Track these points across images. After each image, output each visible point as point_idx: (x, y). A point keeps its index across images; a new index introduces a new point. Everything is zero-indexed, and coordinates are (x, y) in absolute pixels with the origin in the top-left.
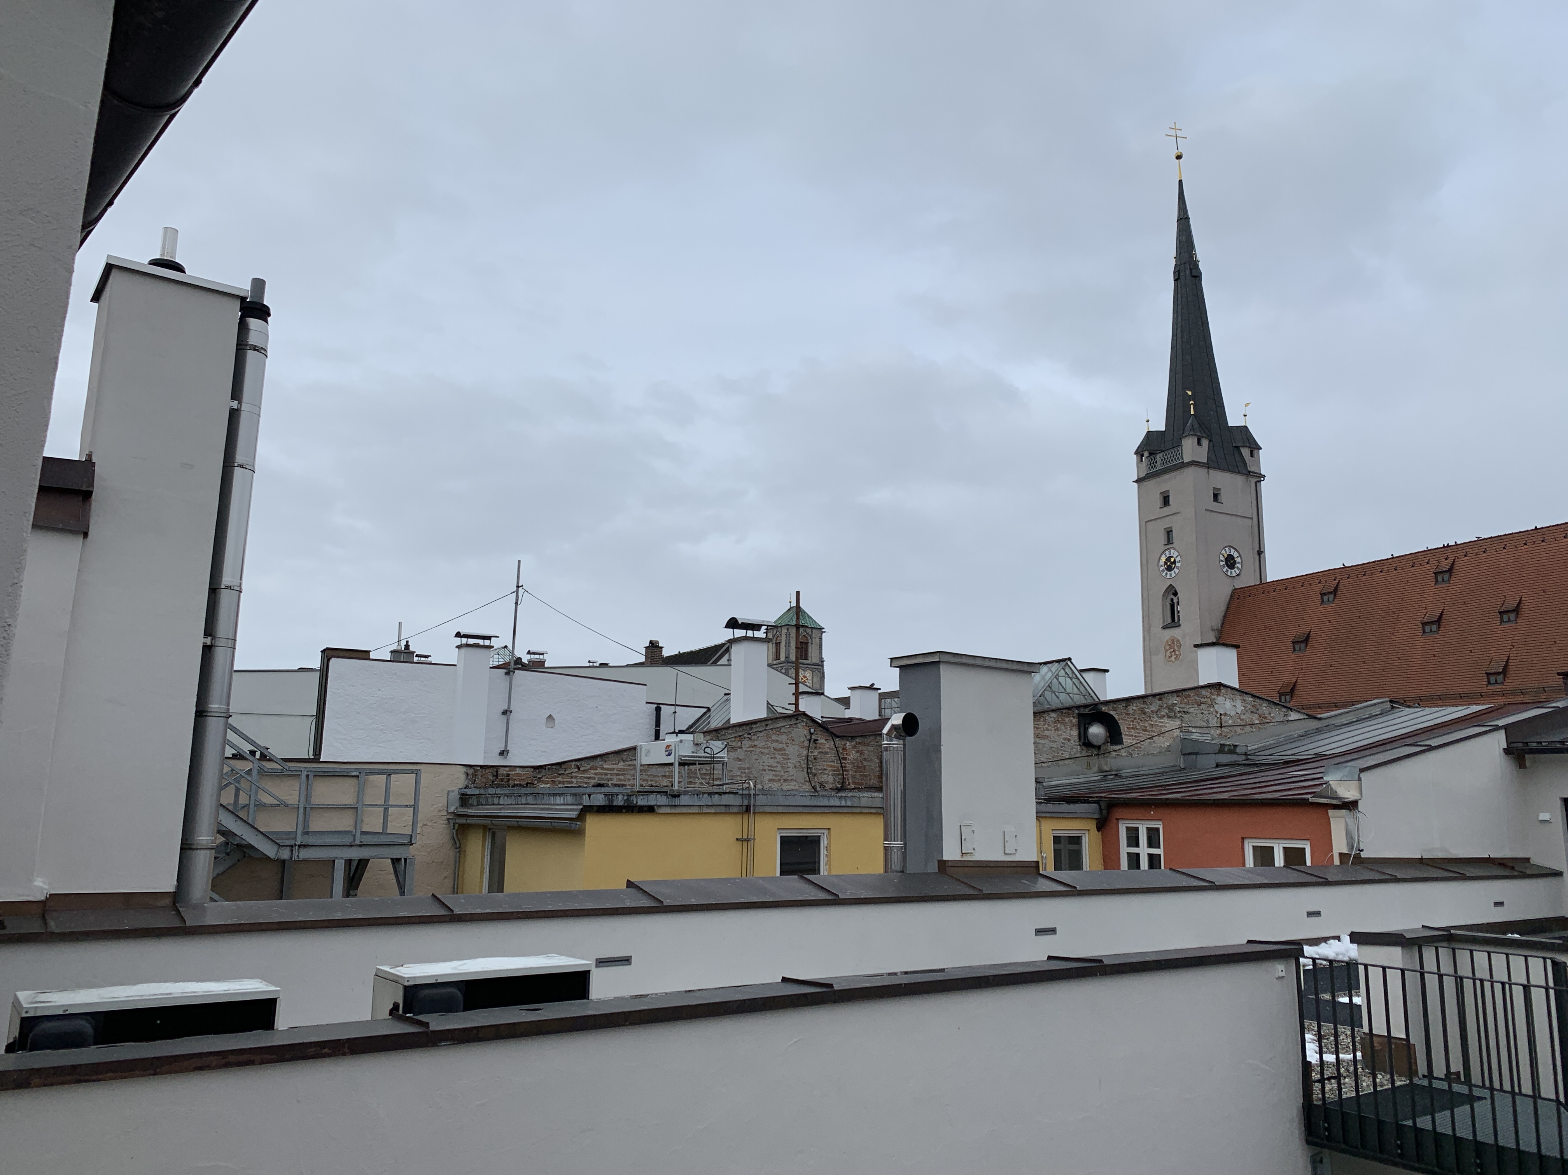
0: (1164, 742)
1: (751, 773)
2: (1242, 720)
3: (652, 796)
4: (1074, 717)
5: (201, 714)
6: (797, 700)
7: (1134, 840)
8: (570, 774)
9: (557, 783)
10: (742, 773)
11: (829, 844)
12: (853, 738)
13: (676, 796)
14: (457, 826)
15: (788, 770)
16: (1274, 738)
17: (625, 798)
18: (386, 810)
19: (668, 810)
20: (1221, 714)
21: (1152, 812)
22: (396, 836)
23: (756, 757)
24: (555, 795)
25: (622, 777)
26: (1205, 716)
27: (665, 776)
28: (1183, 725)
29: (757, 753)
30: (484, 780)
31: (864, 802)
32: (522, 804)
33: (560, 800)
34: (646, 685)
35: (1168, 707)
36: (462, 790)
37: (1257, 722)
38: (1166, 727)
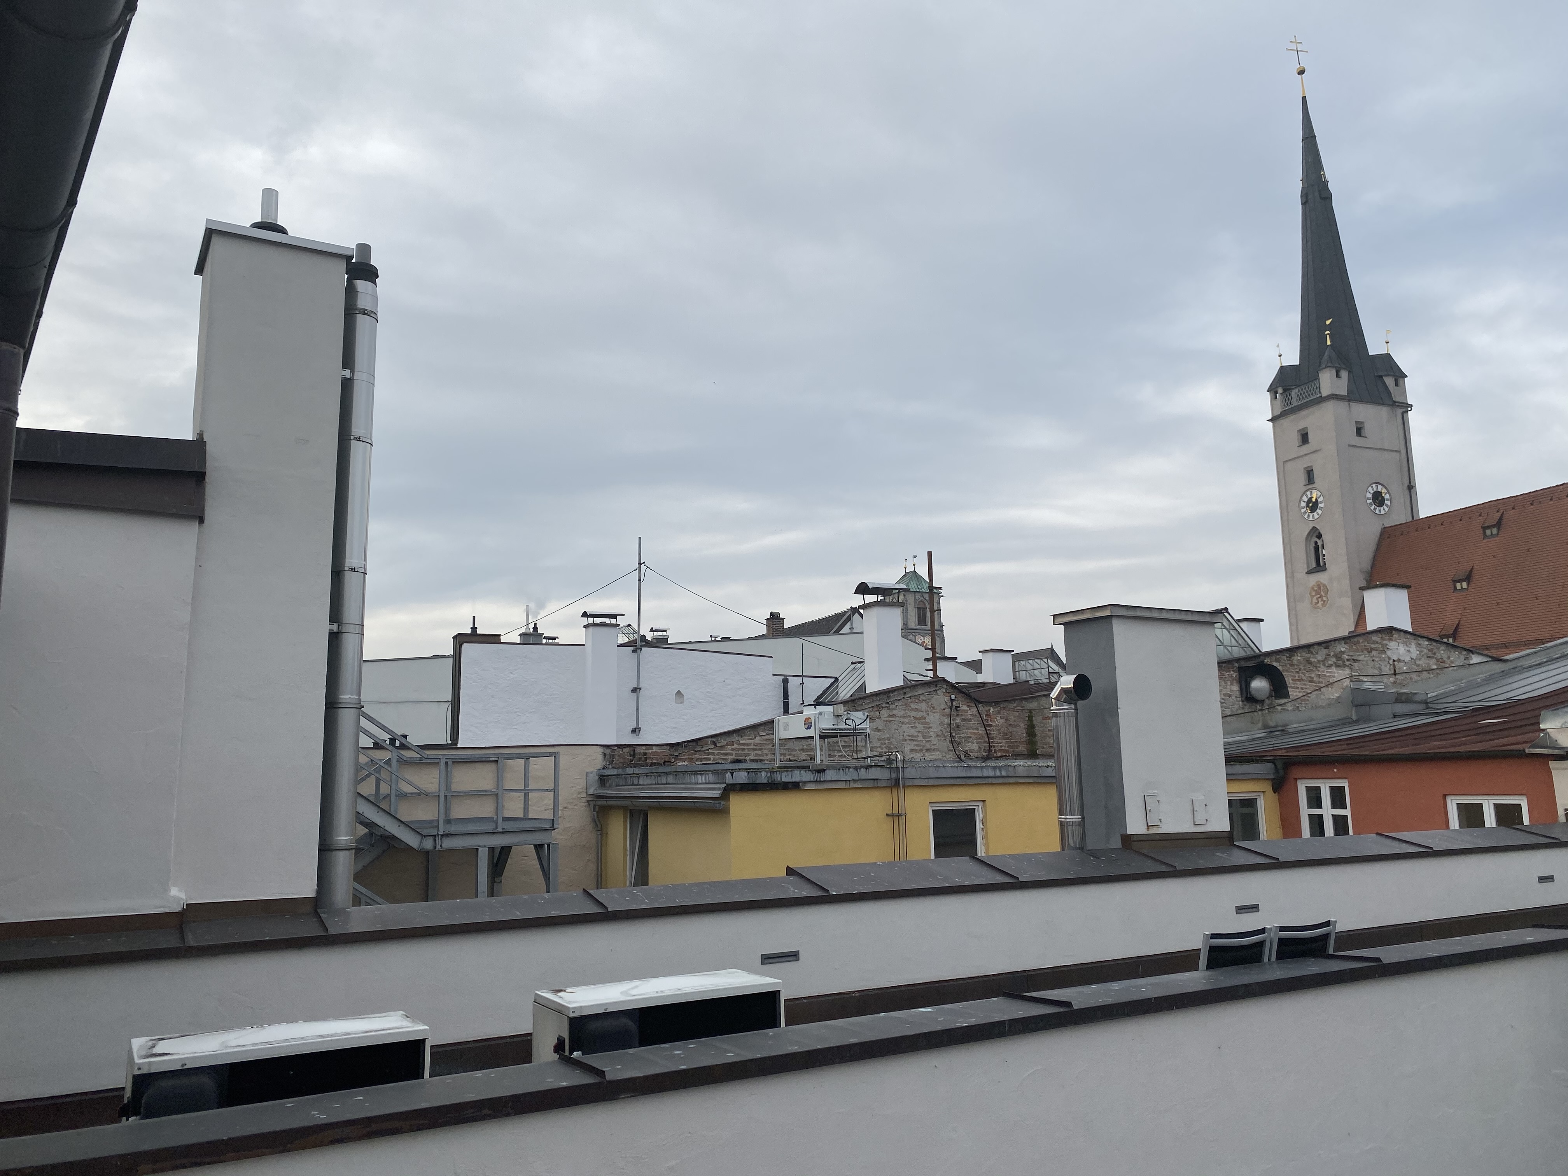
0: (1333, 693)
1: (891, 743)
2: (1418, 666)
3: (797, 772)
4: (1233, 671)
5: (332, 705)
6: (935, 666)
7: (1315, 800)
8: (706, 750)
9: (695, 760)
10: (882, 744)
11: (985, 816)
12: (997, 703)
13: (821, 771)
14: (597, 808)
15: (930, 739)
16: (1454, 684)
17: (769, 775)
18: (526, 795)
19: (813, 786)
20: (1394, 661)
21: (1335, 770)
22: (538, 820)
23: (895, 726)
24: (696, 773)
25: (760, 752)
26: (1376, 663)
27: (802, 749)
28: (1353, 674)
29: (896, 722)
30: (622, 760)
31: (1021, 771)
32: (663, 784)
33: (701, 779)
34: (772, 657)
35: (1336, 656)
36: (601, 771)
37: (1435, 667)
38: (1334, 677)
